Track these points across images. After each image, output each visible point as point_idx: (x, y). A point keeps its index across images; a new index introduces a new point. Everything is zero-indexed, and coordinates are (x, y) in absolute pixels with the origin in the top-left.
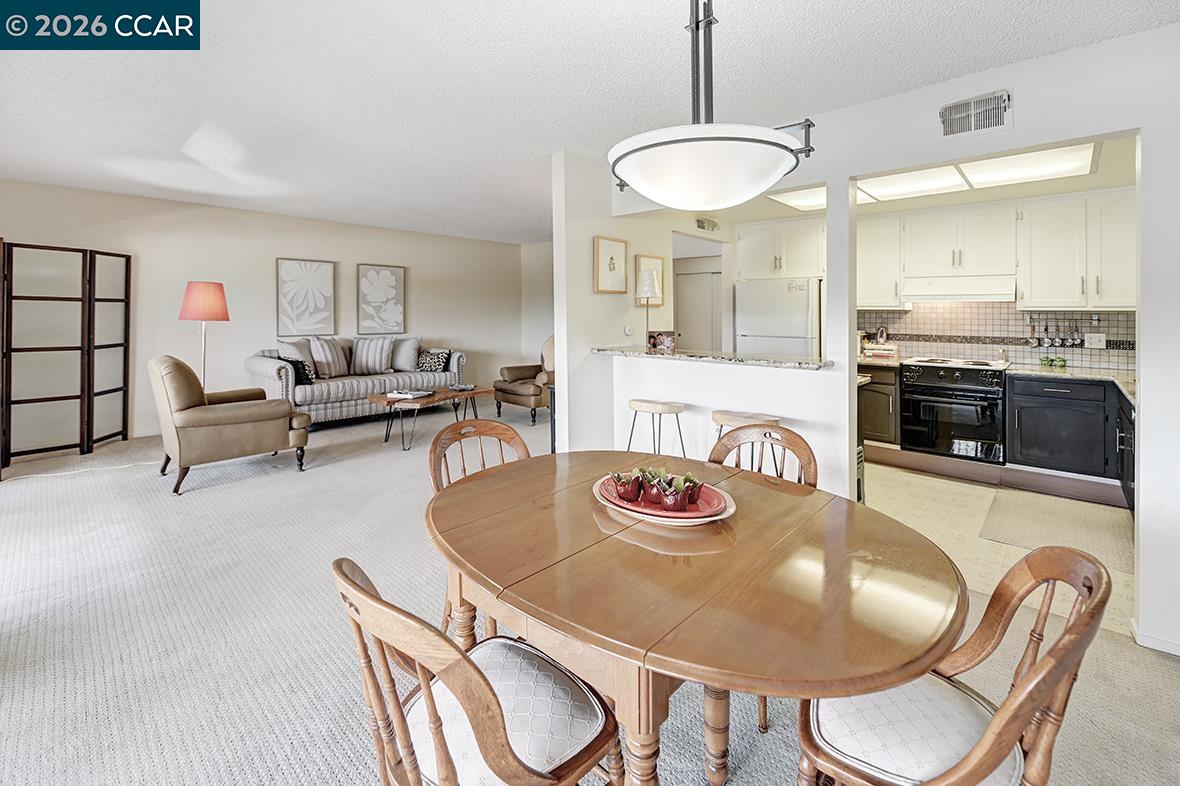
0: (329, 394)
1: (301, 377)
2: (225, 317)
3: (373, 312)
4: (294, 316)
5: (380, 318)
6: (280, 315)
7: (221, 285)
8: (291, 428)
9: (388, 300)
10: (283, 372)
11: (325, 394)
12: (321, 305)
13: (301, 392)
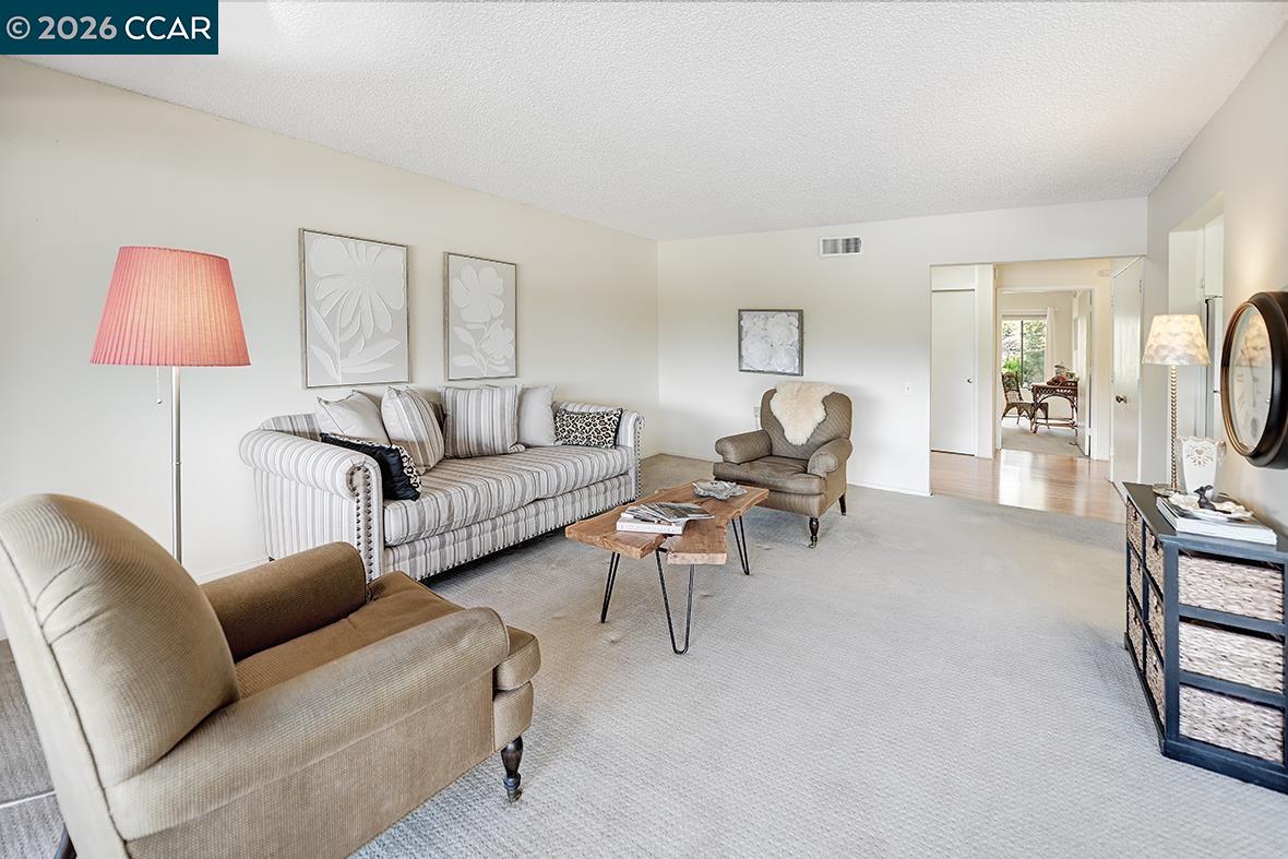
0: (451, 515)
1: (396, 486)
2: (241, 358)
3: (471, 341)
4: (337, 350)
5: (481, 351)
6: (311, 346)
7: (223, 263)
8: (497, 691)
9: (493, 319)
10: (358, 478)
11: (444, 516)
12: (386, 326)
13: (398, 518)
